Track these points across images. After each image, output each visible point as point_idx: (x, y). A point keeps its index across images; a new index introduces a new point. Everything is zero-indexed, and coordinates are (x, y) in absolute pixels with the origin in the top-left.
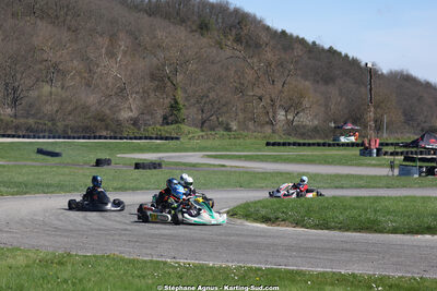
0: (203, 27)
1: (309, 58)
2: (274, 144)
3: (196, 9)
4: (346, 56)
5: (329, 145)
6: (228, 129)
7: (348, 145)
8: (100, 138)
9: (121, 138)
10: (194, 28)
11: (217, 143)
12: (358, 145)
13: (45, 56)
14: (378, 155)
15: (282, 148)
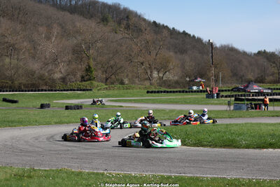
0: (104, 20)
1: (171, 38)
2: (152, 92)
3: (100, 9)
4: (194, 36)
5: (186, 92)
6: (122, 83)
7: (198, 92)
8: (42, 90)
9: (55, 91)
10: (99, 21)
11: (116, 92)
12: (204, 91)
13: (6, 40)
14: (217, 97)
15: (157, 94)
